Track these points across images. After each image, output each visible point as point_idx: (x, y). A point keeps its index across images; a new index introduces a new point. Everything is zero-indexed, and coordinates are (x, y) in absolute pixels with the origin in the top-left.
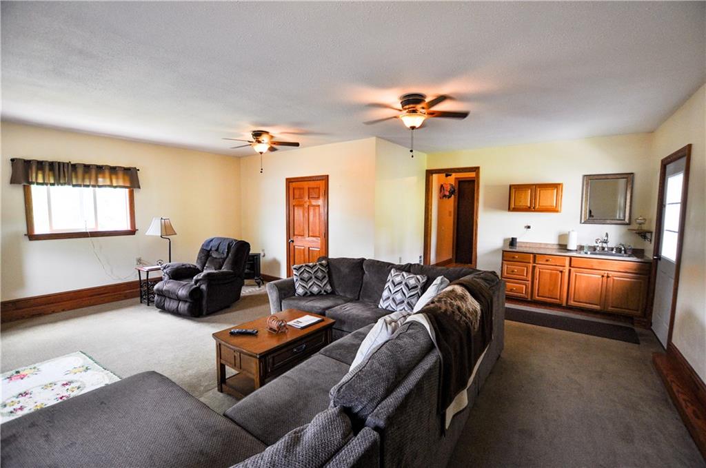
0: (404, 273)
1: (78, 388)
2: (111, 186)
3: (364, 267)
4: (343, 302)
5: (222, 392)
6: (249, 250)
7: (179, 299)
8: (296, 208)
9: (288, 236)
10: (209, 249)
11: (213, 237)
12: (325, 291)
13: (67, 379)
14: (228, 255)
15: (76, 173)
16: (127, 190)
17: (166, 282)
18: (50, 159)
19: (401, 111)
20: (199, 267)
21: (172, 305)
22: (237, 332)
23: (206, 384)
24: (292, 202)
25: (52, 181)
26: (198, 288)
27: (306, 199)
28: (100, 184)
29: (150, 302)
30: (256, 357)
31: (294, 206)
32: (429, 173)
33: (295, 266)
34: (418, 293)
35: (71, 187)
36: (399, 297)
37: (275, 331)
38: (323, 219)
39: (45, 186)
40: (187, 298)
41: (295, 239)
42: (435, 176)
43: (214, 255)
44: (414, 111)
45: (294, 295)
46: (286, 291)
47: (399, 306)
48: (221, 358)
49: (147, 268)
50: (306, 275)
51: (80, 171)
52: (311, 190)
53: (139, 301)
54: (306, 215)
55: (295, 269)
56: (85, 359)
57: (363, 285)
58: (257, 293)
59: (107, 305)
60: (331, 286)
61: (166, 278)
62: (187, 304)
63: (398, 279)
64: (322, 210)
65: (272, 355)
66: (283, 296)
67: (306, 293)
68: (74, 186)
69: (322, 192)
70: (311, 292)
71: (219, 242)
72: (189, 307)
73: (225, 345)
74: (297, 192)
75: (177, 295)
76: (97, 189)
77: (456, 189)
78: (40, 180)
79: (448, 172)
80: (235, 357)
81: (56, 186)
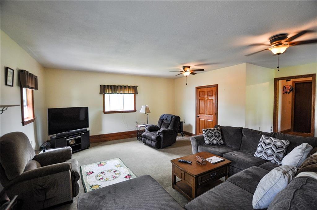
0: (271, 138)
1: (119, 174)
2: (128, 93)
3: (243, 133)
4: (231, 150)
5: (174, 188)
6: (180, 120)
7: (152, 140)
8: (200, 101)
9: (197, 114)
10: (163, 119)
11: (164, 114)
12: (220, 143)
13: (115, 169)
14: (171, 122)
15: (118, 89)
16: (133, 95)
17: (147, 132)
18: (111, 85)
19: (270, 45)
20: (159, 126)
21: (149, 142)
22: (182, 161)
23: (167, 183)
24: (199, 98)
25: (111, 92)
26: (159, 136)
27: (206, 96)
28: (125, 93)
29: (140, 140)
30: (194, 177)
31: (199, 100)
32: (276, 80)
33: (204, 129)
34: (283, 151)
35: (116, 94)
36: (269, 152)
37: (200, 163)
38: (215, 106)
39: (109, 94)
40: (155, 140)
41: (200, 115)
42: (280, 81)
43: (165, 122)
44: (280, 44)
45: (204, 144)
46: (200, 141)
47: (269, 157)
48: (174, 172)
49: (140, 126)
50: (210, 134)
51: (119, 88)
52: (208, 92)
53: (137, 139)
54: (206, 104)
55: (204, 131)
56: (120, 161)
57: (243, 142)
58: (183, 140)
59: (126, 139)
60: (223, 141)
61: (147, 130)
62: (155, 143)
63: (268, 141)
64: (214, 101)
65: (201, 177)
66: (199, 144)
67: (210, 143)
68: (117, 94)
69: (214, 93)
70: (212, 143)
71: (167, 116)
72: (156, 144)
73: (176, 167)
74: (201, 94)
75: (151, 138)
76: (124, 95)
77: (294, 88)
78: (108, 92)
79: (288, 79)
80: (182, 173)
81: (112, 94)
